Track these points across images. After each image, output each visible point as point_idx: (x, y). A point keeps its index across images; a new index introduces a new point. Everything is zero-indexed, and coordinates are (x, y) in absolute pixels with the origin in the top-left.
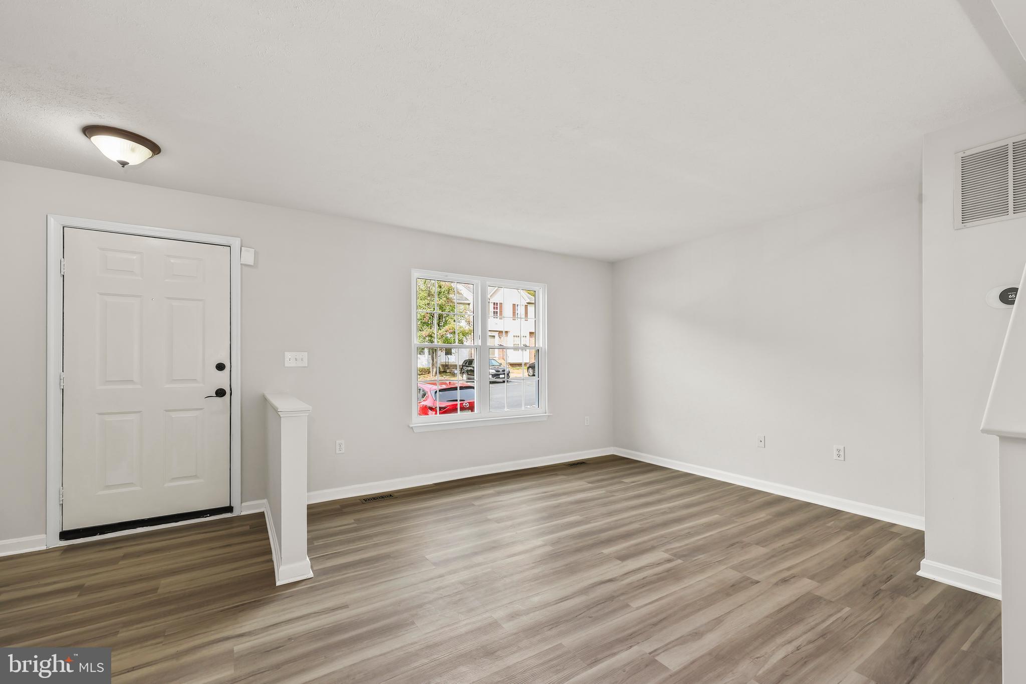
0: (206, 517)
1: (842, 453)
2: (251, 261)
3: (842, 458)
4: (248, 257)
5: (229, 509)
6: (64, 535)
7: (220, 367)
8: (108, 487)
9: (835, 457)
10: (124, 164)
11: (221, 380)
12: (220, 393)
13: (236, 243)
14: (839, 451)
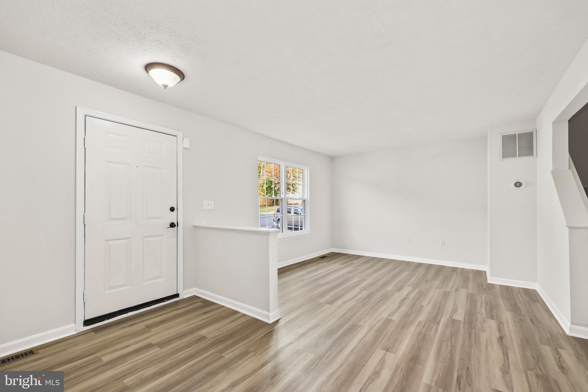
0: (165, 302)
1: (443, 243)
2: (188, 147)
3: (443, 245)
4: (187, 143)
5: (177, 295)
6: (87, 323)
7: (172, 209)
8: (112, 288)
9: (441, 244)
10: (166, 86)
11: (172, 217)
12: (172, 225)
13: (180, 135)
14: (442, 242)
